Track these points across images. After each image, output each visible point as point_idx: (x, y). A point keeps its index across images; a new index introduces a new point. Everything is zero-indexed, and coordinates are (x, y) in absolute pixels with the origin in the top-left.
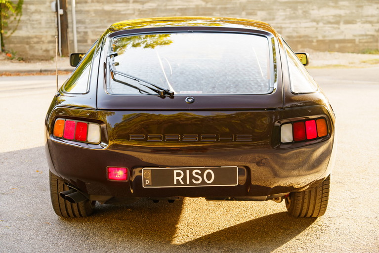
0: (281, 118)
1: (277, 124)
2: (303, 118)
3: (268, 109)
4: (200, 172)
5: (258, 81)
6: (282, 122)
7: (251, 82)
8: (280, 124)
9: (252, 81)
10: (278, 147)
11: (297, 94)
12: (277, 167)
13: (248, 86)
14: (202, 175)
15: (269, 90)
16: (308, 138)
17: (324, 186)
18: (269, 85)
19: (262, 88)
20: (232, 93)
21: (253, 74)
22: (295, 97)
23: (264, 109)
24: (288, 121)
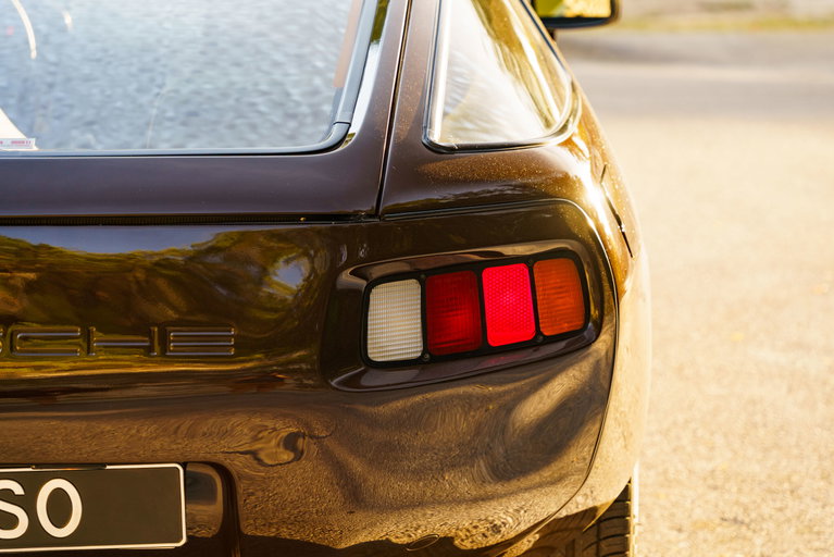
0: (376, 257)
1: (347, 278)
2: (471, 255)
3: (311, 218)
4: (18, 490)
5: (288, 95)
6: (377, 272)
7: (259, 100)
8: (364, 283)
9: (264, 93)
10: (353, 382)
11: (451, 150)
12: (357, 466)
13: (241, 116)
14: (28, 503)
15: (329, 133)
16: (494, 340)
17: (603, 544)
18: (335, 111)
19: (302, 124)
20: (164, 148)
21: (276, 64)
22: (441, 166)
23: (292, 218)
24: (406, 268)
